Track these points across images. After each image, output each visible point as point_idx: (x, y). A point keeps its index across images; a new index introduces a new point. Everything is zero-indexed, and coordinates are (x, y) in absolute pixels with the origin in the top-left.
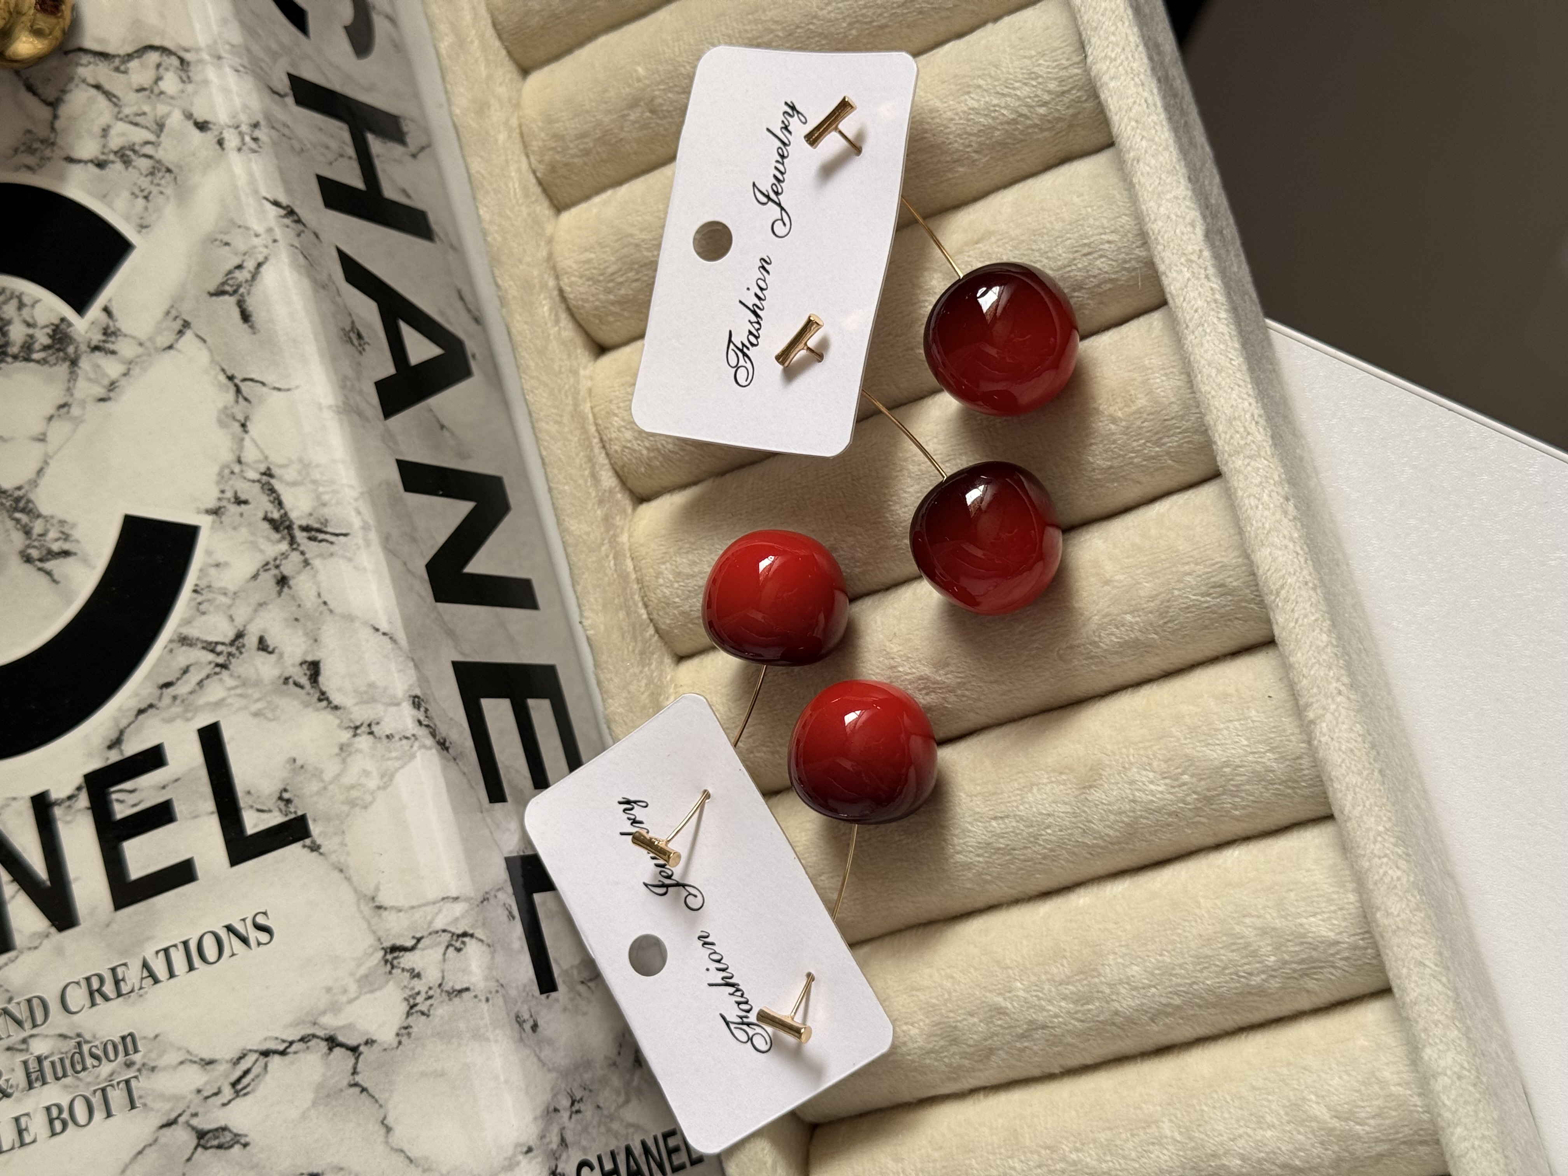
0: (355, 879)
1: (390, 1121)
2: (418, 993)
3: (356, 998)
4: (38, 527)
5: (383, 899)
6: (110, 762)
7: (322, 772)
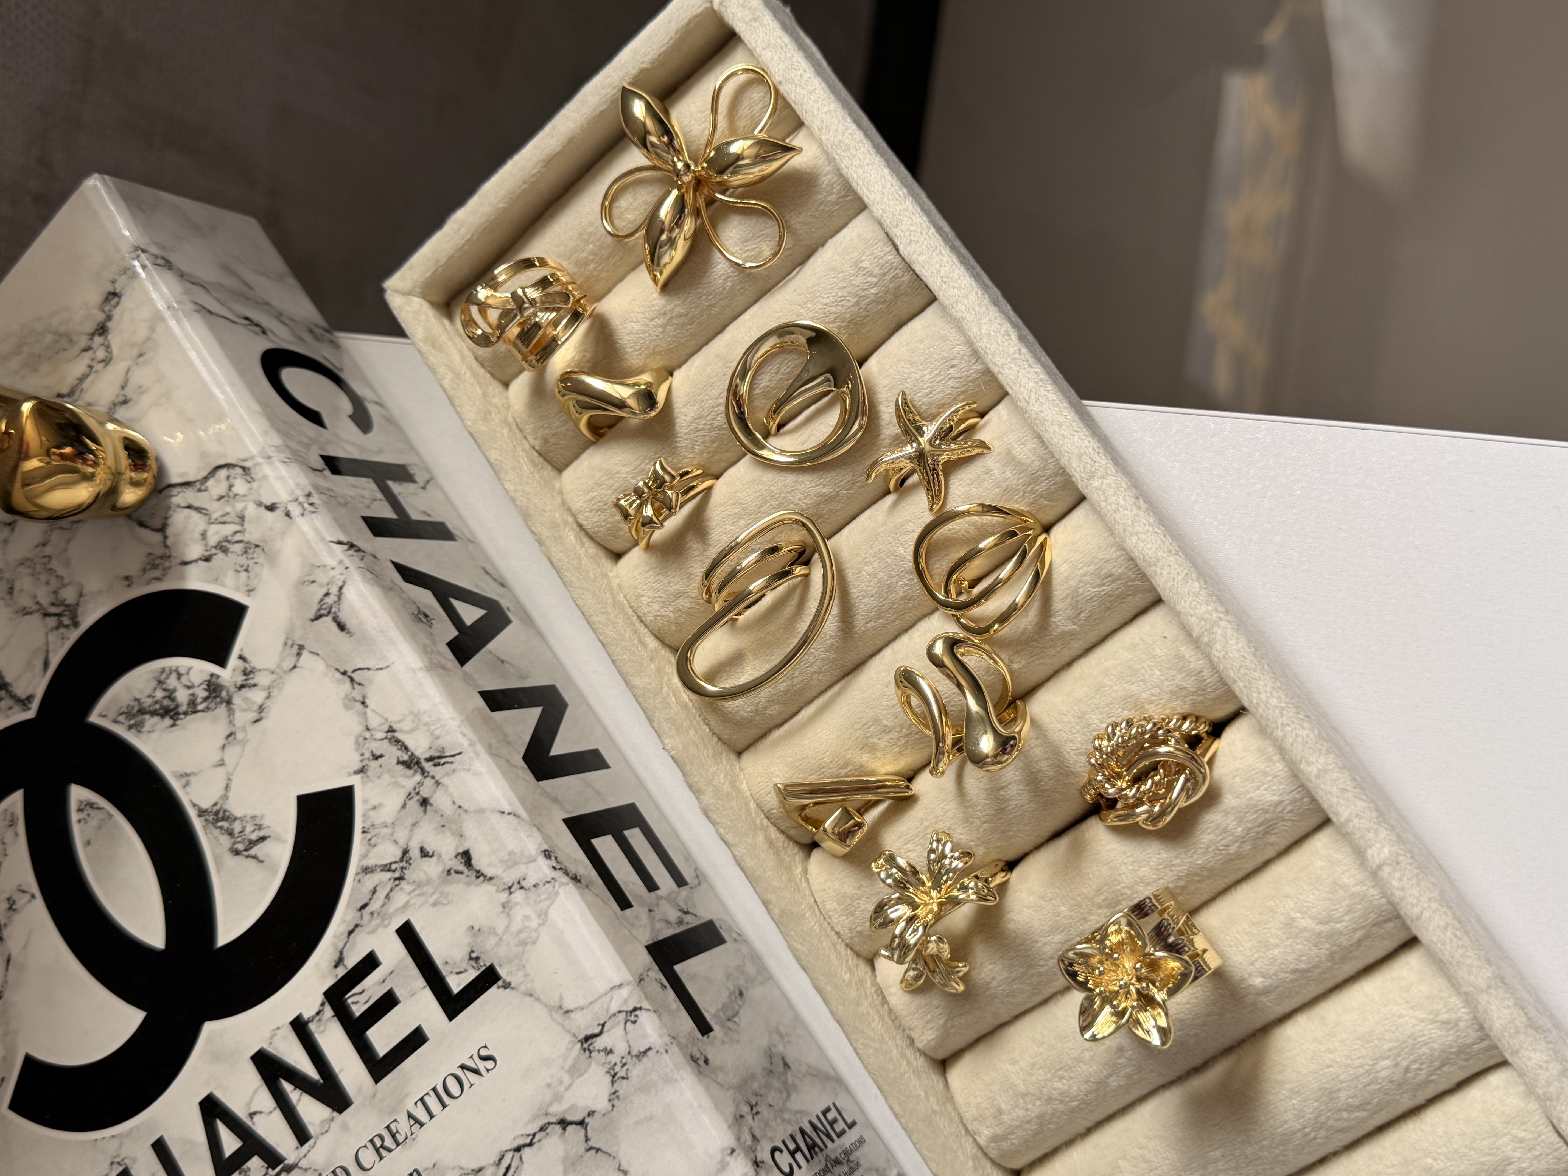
0: (543, 997)
1: (624, 1166)
2: (615, 1064)
3: (571, 1084)
4: (237, 827)
5: (568, 1004)
6: (339, 977)
7: (495, 929)
